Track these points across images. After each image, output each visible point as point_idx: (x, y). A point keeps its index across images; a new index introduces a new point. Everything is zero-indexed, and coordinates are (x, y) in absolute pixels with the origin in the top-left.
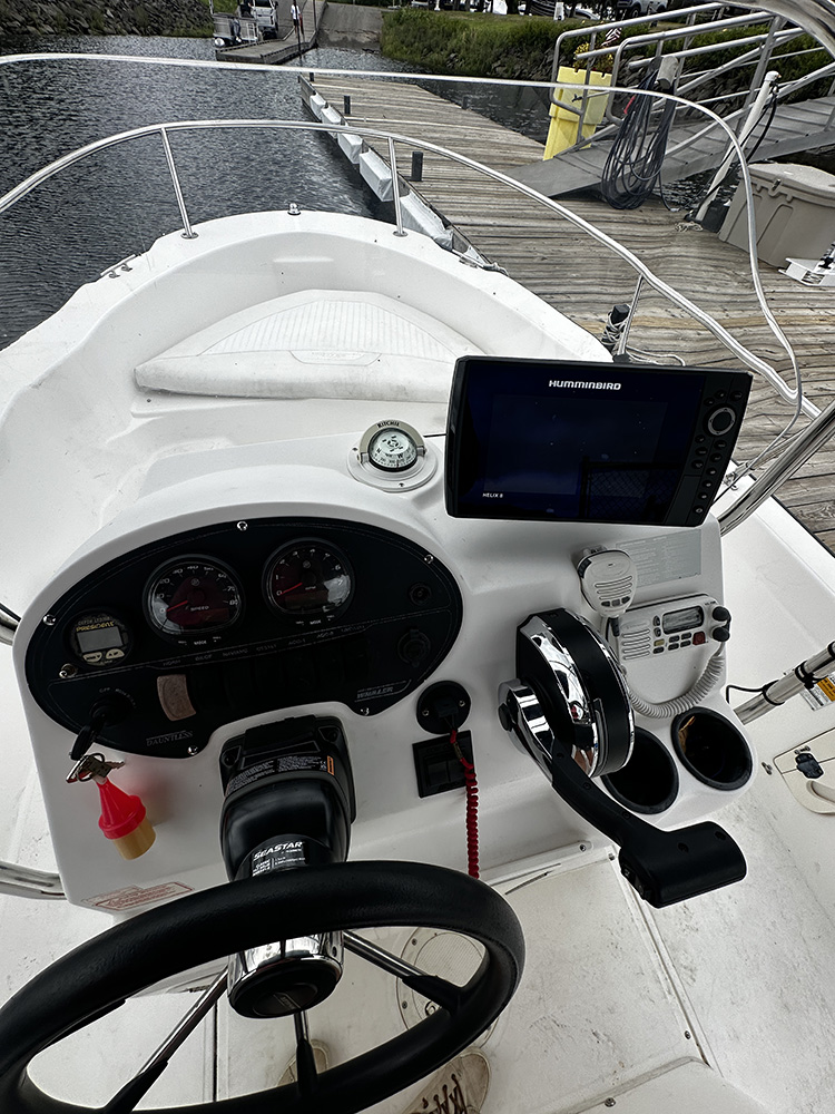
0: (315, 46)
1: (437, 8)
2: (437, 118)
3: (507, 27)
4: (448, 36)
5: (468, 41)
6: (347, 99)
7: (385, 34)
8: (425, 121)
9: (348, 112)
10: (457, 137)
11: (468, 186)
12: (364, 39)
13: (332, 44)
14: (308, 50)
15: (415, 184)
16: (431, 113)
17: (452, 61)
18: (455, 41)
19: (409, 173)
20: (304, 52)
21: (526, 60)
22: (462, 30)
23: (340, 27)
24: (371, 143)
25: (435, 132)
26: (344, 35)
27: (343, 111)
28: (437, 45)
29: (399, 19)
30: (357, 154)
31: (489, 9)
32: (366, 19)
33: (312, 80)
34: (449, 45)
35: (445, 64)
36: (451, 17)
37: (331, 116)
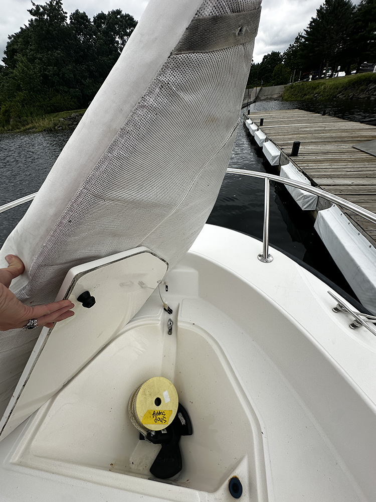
0: (254, 102)
1: (310, 80)
2: (308, 121)
3: (346, 80)
4: (315, 88)
5: (325, 89)
6: (262, 120)
7: (285, 93)
8: (301, 123)
9: (261, 125)
10: (320, 129)
11: (330, 156)
12: (275, 96)
13: (261, 100)
15: (293, 158)
16: (305, 120)
17: (315, 97)
18: (318, 90)
19: (290, 151)
20: (250, 105)
21: (357, 90)
22: (322, 85)
23: (266, 94)
24: (270, 138)
25: (307, 128)
26: (267, 96)
27: (259, 124)
29: (292, 87)
30: (263, 142)
31: (336, 75)
32: (278, 90)
33: (249, 114)
34: (315, 92)
35: (312, 99)
36: (317, 82)
37: (253, 127)
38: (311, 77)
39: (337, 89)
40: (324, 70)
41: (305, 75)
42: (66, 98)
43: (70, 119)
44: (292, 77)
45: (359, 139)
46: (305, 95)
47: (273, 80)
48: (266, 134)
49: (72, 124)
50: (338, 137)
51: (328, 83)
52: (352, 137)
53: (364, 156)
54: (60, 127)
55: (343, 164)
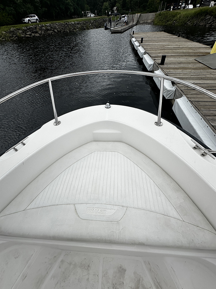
0: (136, 25)
1: (171, 10)
2: (170, 41)
3: (193, 11)
4: (174, 17)
5: (180, 17)
6: (142, 39)
7: (155, 19)
8: (166, 42)
9: (142, 42)
10: (177, 46)
11: (182, 65)
12: (149, 21)
13: (140, 24)
14: (134, 26)
15: (161, 66)
16: (168, 40)
17: (174, 23)
18: (176, 18)
19: (160, 61)
20: (133, 27)
21: (199, 19)
22: (178, 15)
23: (143, 19)
24: (147, 52)
25: (169, 45)
26: (144, 21)
27: (140, 42)
28: (170, 20)
29: (160, 15)
30: (143, 55)
31: (187, 7)
32: (151, 16)
33: (133, 34)
34: (174, 19)
35: (172, 24)
36: (176, 11)
37: (136, 44)
38: (172, 7)
39: (187, 18)
40: (181, 2)
41: (168, 6)
42: (4, 14)
43: (10, 32)
44: (160, 7)
45: (198, 54)
46: (168, 21)
47: (148, 8)
48: (145, 49)
49: (13, 36)
50: (187, 53)
51: (183, 13)
52: (195, 53)
53: (201, 65)
54: (3, 38)
55: (189, 70)
